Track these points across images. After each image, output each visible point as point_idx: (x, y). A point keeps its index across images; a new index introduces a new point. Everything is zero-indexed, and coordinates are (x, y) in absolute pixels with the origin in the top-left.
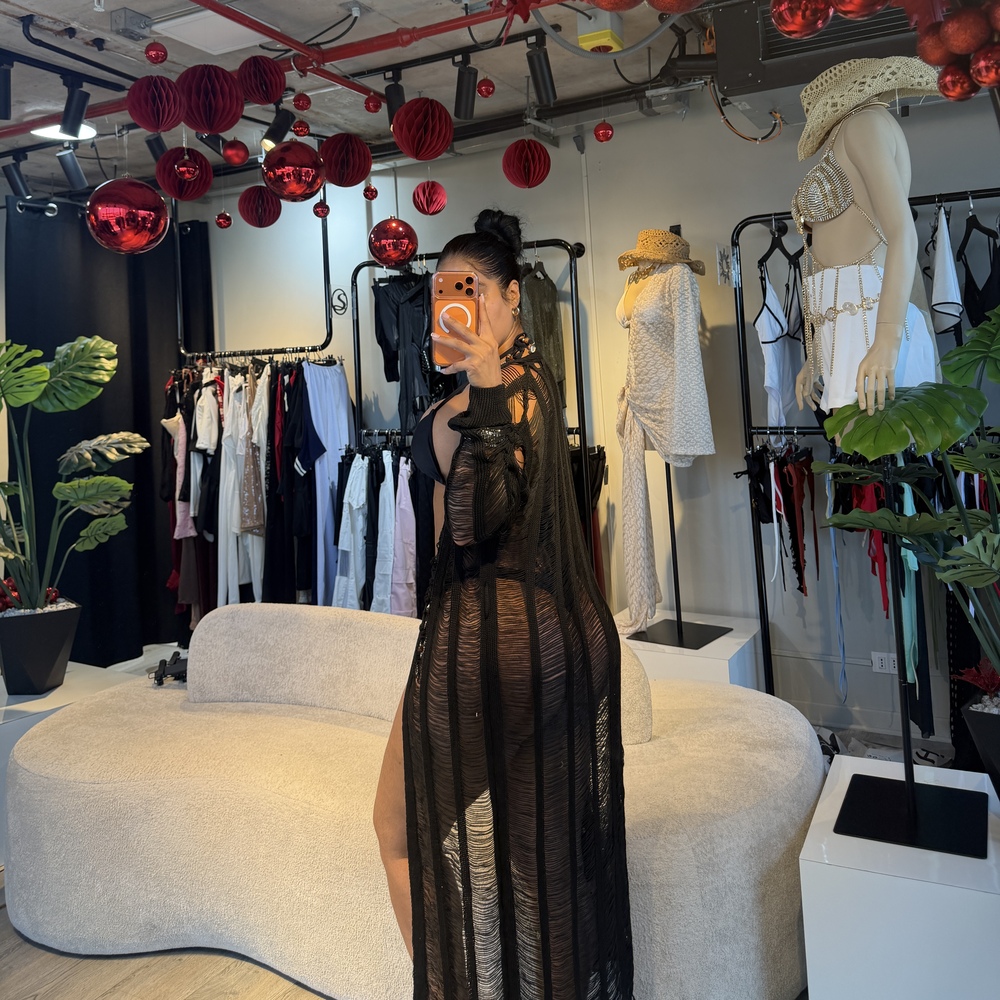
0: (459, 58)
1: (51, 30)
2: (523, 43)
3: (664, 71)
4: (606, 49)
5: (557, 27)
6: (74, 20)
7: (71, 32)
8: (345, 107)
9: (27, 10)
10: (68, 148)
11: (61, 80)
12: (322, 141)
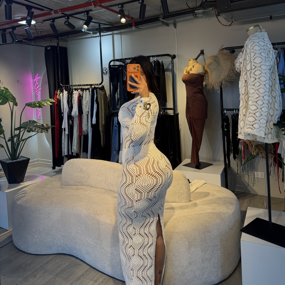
3: (201, 5)
8: (107, 15)
10: (28, 27)
11: (26, 8)
12: (100, 24)
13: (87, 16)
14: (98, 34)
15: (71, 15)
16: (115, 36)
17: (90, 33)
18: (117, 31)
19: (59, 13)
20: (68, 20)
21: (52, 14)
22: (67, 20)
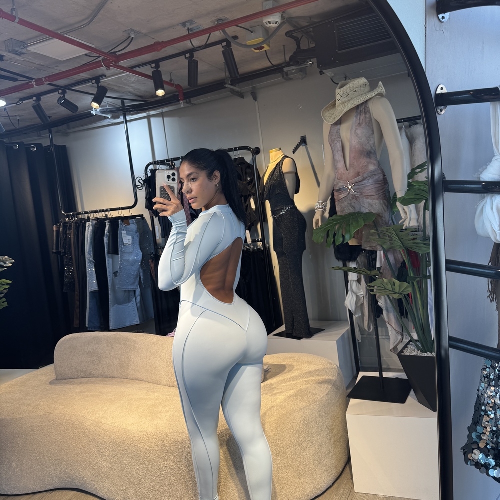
12: (123, 100)
13: (98, 86)
14: (122, 119)
15: (69, 87)
16: (152, 120)
17: (108, 118)
18: (155, 110)
19: (45, 84)
20: (64, 96)
21: (33, 86)
22: (62, 96)
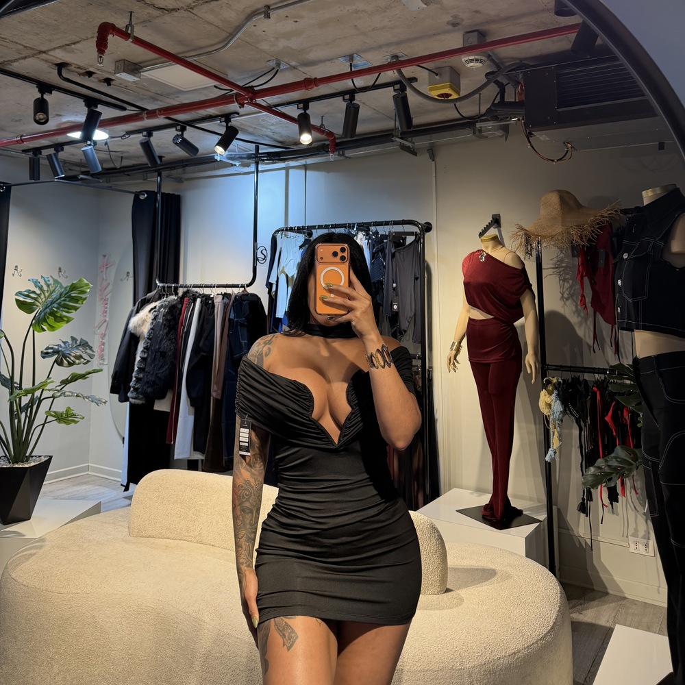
0: (347, 97)
1: (77, 72)
2: (392, 88)
3: (489, 110)
4: (448, 95)
5: (415, 79)
6: (91, 66)
7: (90, 74)
8: (273, 125)
9: (60, 59)
10: (90, 145)
11: (84, 103)
